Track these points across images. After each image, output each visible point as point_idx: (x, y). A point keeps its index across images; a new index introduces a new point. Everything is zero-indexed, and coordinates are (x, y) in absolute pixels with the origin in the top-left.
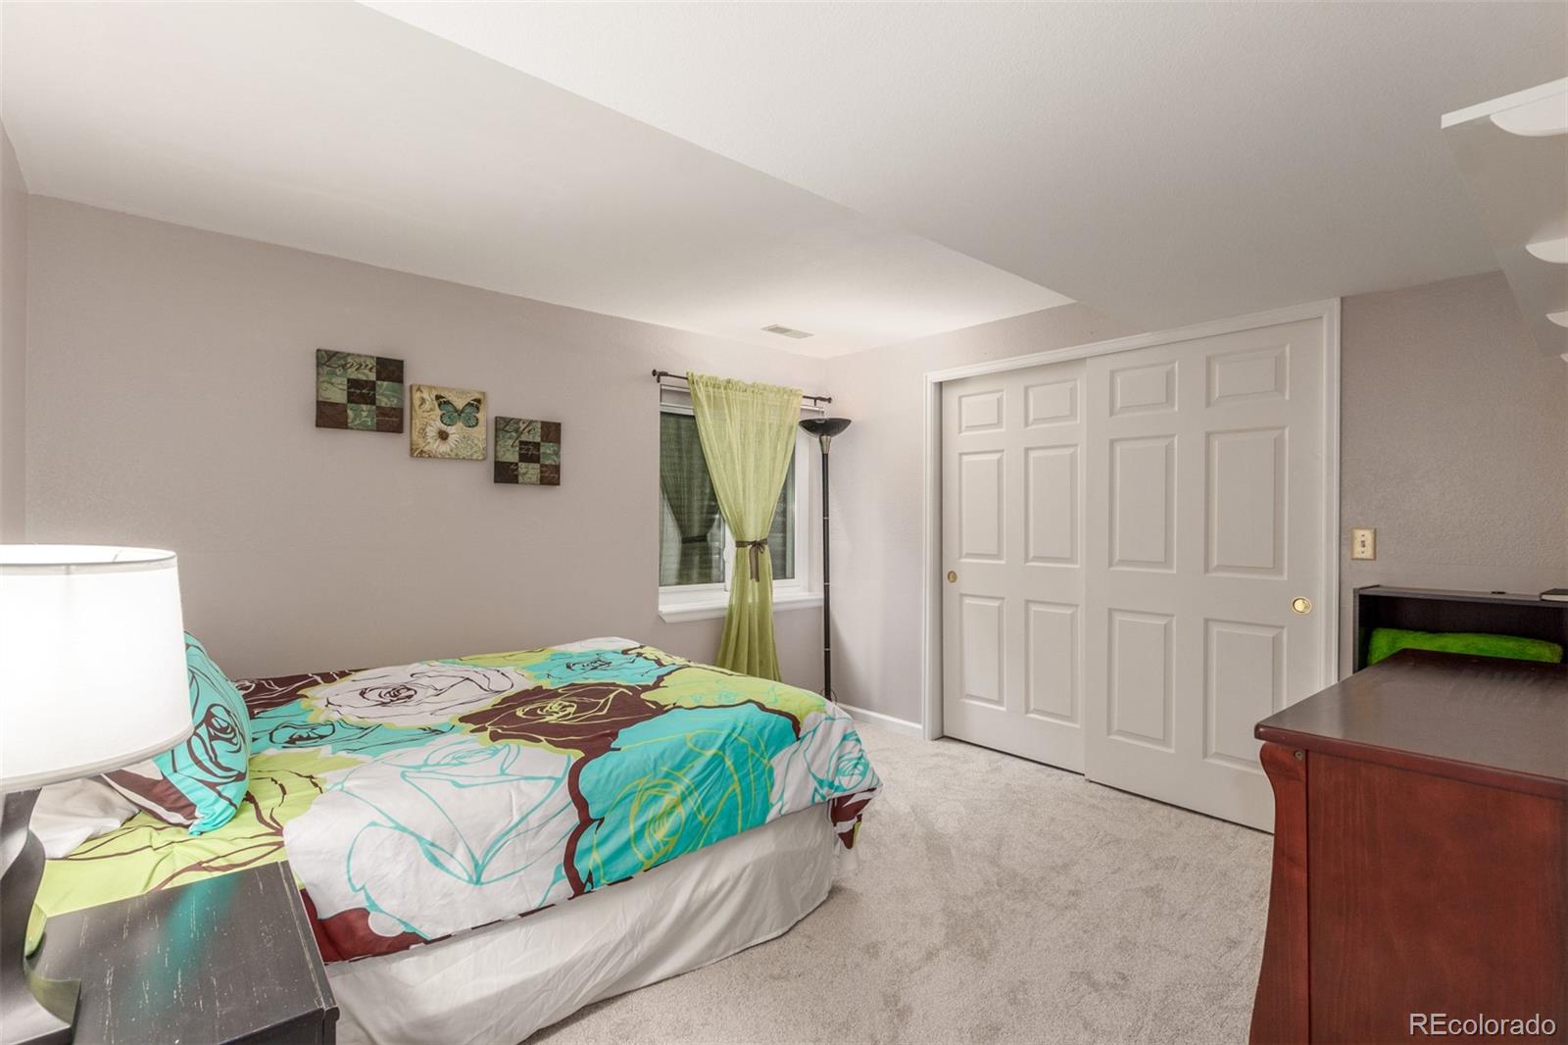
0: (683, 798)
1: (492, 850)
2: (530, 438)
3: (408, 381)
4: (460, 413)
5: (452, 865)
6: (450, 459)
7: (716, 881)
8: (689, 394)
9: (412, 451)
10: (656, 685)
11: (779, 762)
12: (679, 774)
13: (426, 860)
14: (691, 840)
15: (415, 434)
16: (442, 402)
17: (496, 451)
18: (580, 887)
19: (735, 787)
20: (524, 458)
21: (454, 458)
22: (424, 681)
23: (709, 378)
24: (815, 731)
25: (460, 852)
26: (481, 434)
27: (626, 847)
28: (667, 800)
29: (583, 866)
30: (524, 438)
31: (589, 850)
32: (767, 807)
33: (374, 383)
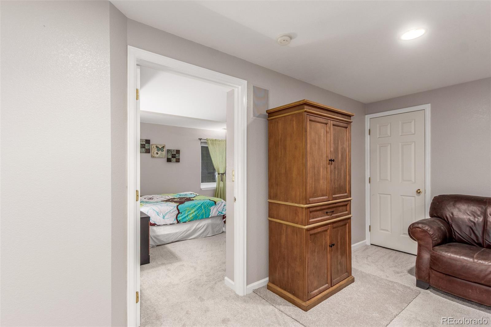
0: (195, 212)
1: (166, 214)
2: (174, 153)
3: (151, 143)
4: (160, 149)
5: (160, 216)
6: (158, 158)
7: (200, 225)
8: (207, 143)
9: (152, 156)
10: (194, 197)
11: (212, 208)
12: (194, 208)
13: (157, 215)
14: (195, 218)
15: (152, 153)
16: (157, 147)
17: (167, 156)
18: (178, 222)
19: (204, 211)
20: (172, 157)
21: (159, 157)
22: (155, 197)
23: (211, 139)
24: (219, 204)
25: (161, 214)
26: (164, 153)
27: (185, 217)
28: (192, 211)
29: (179, 219)
30: (172, 153)
31: (180, 217)
32: (209, 215)
33: (145, 144)
